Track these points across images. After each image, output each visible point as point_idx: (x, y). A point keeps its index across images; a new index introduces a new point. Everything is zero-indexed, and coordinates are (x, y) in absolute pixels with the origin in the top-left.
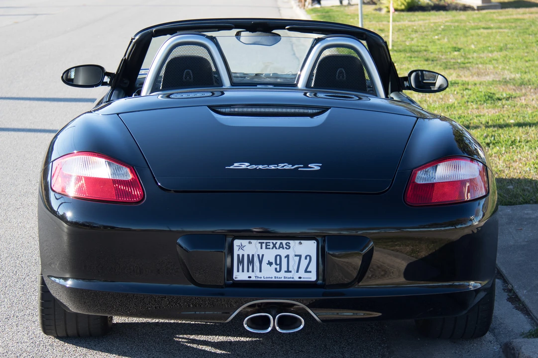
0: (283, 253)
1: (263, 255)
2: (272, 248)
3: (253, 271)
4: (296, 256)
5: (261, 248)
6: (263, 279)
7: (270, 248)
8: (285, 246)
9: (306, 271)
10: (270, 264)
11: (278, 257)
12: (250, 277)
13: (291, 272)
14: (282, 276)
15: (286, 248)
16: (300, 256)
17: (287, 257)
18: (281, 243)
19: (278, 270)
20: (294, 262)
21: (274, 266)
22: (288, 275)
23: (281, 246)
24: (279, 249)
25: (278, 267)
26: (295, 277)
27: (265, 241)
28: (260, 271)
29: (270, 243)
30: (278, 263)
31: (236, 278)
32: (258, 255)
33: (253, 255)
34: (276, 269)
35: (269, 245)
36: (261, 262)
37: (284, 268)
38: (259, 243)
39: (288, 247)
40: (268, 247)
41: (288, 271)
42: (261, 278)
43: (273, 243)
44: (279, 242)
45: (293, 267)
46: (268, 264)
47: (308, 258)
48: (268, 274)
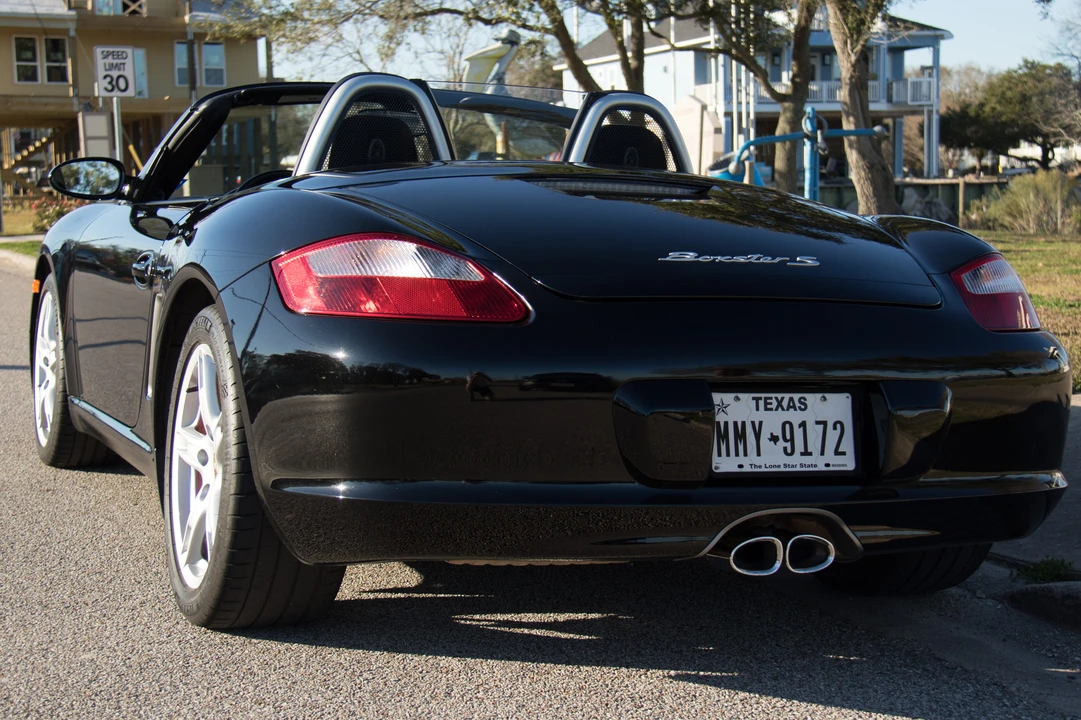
0: (796, 417)
1: (761, 423)
2: (777, 409)
3: (746, 454)
4: (818, 423)
5: (757, 409)
6: (763, 469)
7: (771, 409)
8: (797, 404)
9: (837, 453)
10: (774, 439)
11: (787, 426)
12: (741, 466)
13: (810, 454)
14: (797, 463)
15: (800, 408)
16: (824, 423)
17: (803, 425)
18: (791, 399)
19: (789, 451)
20: (815, 433)
21: (781, 443)
22: (807, 460)
23: (791, 406)
24: (788, 410)
25: (788, 445)
26: (818, 463)
27: (763, 395)
28: (759, 454)
29: (771, 398)
30: (788, 437)
31: (717, 468)
32: (753, 423)
33: (744, 423)
34: (785, 449)
35: (771, 404)
36: (758, 436)
37: (799, 447)
38: (754, 398)
39: (803, 407)
40: (769, 406)
41: (806, 453)
42: (760, 467)
43: (776, 398)
44: (787, 396)
45: (814, 445)
46: (770, 440)
47: (838, 426)
48: (772, 459)
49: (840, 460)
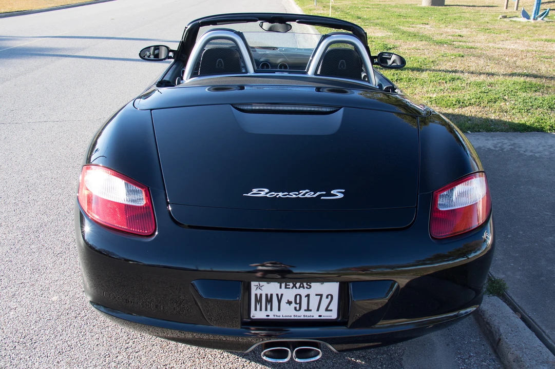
16: (321, 296)
32: (277, 295)
39: (309, 287)
47: (330, 297)
49: (328, 313)
